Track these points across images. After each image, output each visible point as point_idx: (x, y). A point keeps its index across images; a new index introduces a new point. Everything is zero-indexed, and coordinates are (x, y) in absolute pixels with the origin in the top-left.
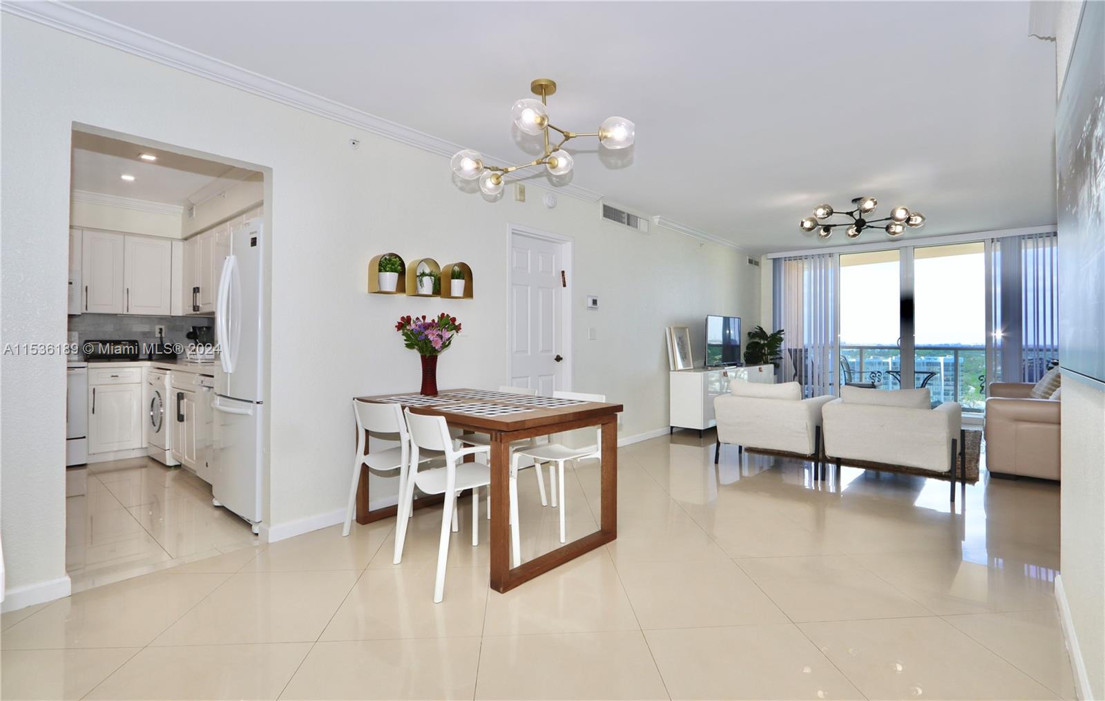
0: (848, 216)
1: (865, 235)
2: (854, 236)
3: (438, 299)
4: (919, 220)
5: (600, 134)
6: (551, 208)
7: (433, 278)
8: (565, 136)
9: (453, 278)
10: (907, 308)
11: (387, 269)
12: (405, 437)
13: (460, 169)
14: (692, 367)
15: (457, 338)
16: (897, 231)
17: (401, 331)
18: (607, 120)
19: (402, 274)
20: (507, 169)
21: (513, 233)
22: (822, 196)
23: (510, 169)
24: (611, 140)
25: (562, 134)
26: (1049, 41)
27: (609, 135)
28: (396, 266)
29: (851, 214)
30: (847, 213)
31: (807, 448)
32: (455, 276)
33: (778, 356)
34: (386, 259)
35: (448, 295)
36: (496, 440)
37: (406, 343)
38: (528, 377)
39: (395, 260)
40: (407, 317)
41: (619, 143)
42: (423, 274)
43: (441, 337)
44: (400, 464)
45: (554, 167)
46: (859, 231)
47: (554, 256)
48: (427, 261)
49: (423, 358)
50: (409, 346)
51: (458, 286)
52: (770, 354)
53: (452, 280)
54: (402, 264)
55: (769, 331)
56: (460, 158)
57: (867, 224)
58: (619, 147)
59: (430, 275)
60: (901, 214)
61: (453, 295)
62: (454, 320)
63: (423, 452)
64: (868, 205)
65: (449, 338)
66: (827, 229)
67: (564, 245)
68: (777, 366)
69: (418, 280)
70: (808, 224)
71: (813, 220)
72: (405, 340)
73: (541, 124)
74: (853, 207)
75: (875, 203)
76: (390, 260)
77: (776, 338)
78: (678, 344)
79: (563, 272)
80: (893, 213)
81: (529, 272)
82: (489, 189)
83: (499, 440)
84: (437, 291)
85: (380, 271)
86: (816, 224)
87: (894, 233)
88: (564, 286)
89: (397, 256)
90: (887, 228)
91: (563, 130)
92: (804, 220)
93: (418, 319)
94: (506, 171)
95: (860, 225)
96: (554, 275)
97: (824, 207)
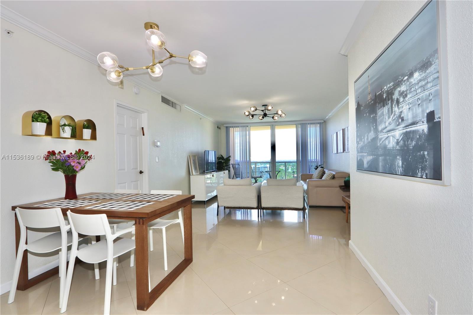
0: (262, 111)
1: (266, 119)
2: (262, 119)
3: (73, 140)
4: (284, 115)
5: (190, 58)
6: (136, 94)
7: (71, 127)
8: (170, 55)
9: (84, 128)
10: (273, 148)
11: (39, 120)
12: (64, 229)
13: (103, 63)
14: (199, 173)
15: (89, 165)
16: (276, 119)
17: (49, 160)
18: (193, 51)
19: (49, 123)
20: (128, 68)
21: (118, 106)
22: (253, 103)
23: (130, 69)
24: (195, 63)
25: (169, 54)
26: (345, 56)
27: (194, 59)
28: (45, 119)
29: (263, 111)
30: (262, 110)
31: (255, 205)
32: (85, 127)
33: (229, 167)
34: (36, 114)
35: (81, 138)
36: (139, 224)
37: (53, 167)
38: (126, 183)
39: (44, 114)
40: (52, 151)
41: (198, 65)
42: (65, 125)
43: (79, 163)
44: (61, 246)
45: (153, 72)
46: (263, 117)
47: (138, 119)
48: (65, 117)
49: (67, 177)
50: (55, 169)
51: (87, 133)
52: (226, 166)
53: (83, 129)
54: (50, 118)
55: (225, 157)
57: (267, 115)
58: (198, 67)
59: (69, 125)
60: (280, 112)
61: (84, 138)
62: (87, 153)
63: (80, 235)
64: (270, 108)
65: (85, 164)
66: (253, 116)
67: (142, 114)
68: (229, 171)
69: (61, 128)
70: (247, 113)
71: (249, 112)
72: (51, 166)
73: (160, 46)
74: (263, 108)
75: (272, 108)
76: (40, 115)
77: (228, 159)
78: (193, 163)
79: (143, 128)
80: (277, 112)
81: (125, 127)
82: (114, 79)
83: (141, 223)
84: (74, 136)
85: (33, 121)
86: (250, 114)
87: (275, 119)
88: (144, 135)
89: (45, 112)
90: (273, 117)
91: (170, 52)
92: (245, 112)
93: (60, 152)
94: (128, 70)
95: (265, 115)
96: (138, 129)
97: (254, 107)
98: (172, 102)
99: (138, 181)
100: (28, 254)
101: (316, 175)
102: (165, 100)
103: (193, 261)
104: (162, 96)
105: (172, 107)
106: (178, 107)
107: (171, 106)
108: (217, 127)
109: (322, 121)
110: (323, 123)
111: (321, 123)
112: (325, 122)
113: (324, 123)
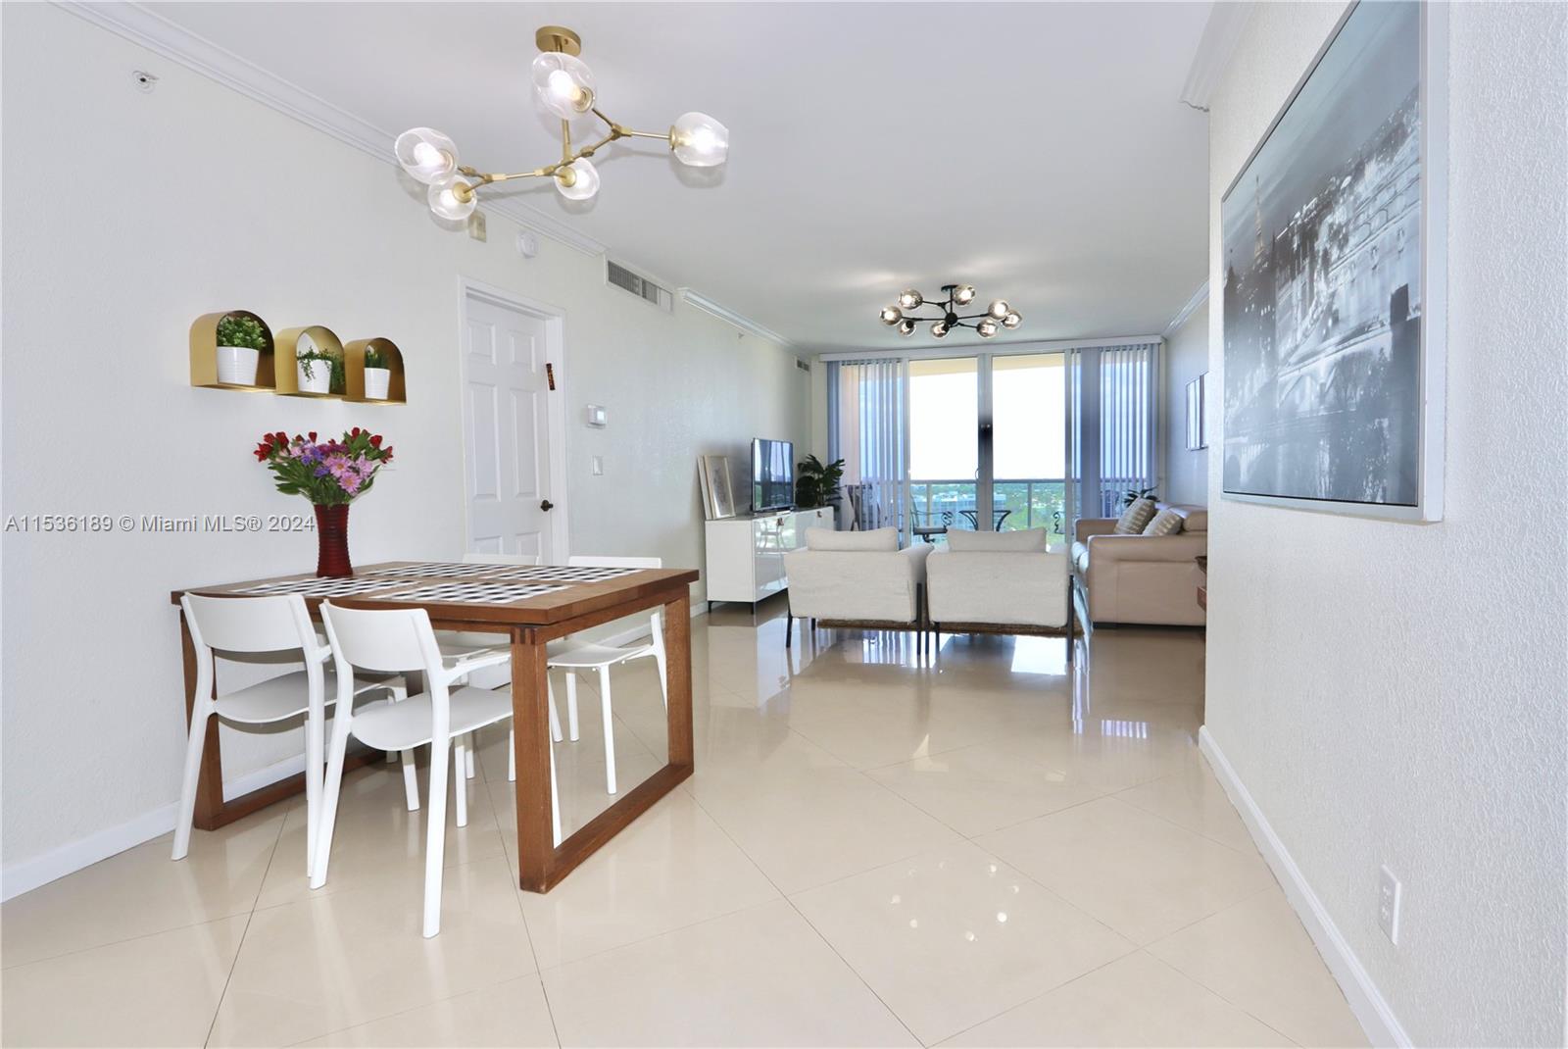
0: (940, 308)
1: (955, 335)
2: (941, 335)
3: (337, 403)
4: (1016, 319)
5: (674, 138)
6: (527, 256)
7: (330, 363)
8: (613, 131)
9: (367, 366)
10: (985, 434)
11: (236, 341)
12: (315, 657)
13: (413, 161)
14: (734, 514)
15: (385, 476)
16: (989, 332)
17: (268, 461)
18: (687, 115)
19: (267, 351)
20: (489, 176)
21: (468, 295)
22: (910, 278)
23: (495, 177)
24: (690, 151)
25: (609, 127)
26: (1201, 111)
27: (688, 142)
28: (255, 336)
29: (942, 305)
30: (939, 304)
31: (907, 614)
32: (370, 362)
33: (836, 496)
34: (229, 322)
35: (359, 396)
36: (523, 641)
37: (280, 482)
38: (498, 537)
39: (251, 324)
40: (279, 434)
41: (703, 157)
42: (310, 356)
43: (357, 471)
44: (307, 705)
45: (569, 186)
46: (946, 329)
47: (533, 339)
48: (313, 331)
49: (320, 511)
50: (288, 489)
51: (377, 380)
52: (826, 493)
53: (366, 369)
54: (266, 333)
55: (824, 463)
56: (415, 141)
57: (959, 321)
58: (700, 164)
59: (323, 357)
60: (1000, 310)
61: (368, 395)
62: (378, 440)
63: (362, 676)
64: (965, 295)
65: (371, 473)
66: (910, 323)
67: (547, 322)
68: (837, 509)
69: (299, 364)
70: (890, 316)
71: (896, 310)
72: (277, 478)
73: (580, 104)
74: (945, 297)
75: (973, 294)
76: (239, 324)
77: (834, 471)
78: (715, 481)
79: (549, 366)
80: (991, 307)
81: (494, 362)
82: (450, 210)
83: (528, 641)
84: (338, 388)
85: (220, 344)
86: (899, 316)
87: (987, 335)
88: (552, 388)
89: (254, 317)
90: (979, 328)
91: (612, 122)
92: (885, 310)
93: (299, 438)
94: (489, 181)
95: (951, 321)
96: (534, 370)
97: (912, 294)
98: (644, 282)
99: (537, 532)
100: (220, 724)
101: (1127, 524)
102: (619, 276)
103: (695, 773)
104: (610, 264)
105: (644, 296)
106: (663, 297)
107: (641, 293)
108: (796, 362)
109: (1157, 340)
110: (1159, 344)
111: (1152, 345)
112: (1166, 340)
113: (1162, 347)
